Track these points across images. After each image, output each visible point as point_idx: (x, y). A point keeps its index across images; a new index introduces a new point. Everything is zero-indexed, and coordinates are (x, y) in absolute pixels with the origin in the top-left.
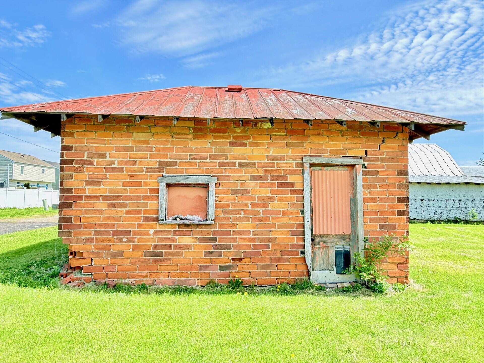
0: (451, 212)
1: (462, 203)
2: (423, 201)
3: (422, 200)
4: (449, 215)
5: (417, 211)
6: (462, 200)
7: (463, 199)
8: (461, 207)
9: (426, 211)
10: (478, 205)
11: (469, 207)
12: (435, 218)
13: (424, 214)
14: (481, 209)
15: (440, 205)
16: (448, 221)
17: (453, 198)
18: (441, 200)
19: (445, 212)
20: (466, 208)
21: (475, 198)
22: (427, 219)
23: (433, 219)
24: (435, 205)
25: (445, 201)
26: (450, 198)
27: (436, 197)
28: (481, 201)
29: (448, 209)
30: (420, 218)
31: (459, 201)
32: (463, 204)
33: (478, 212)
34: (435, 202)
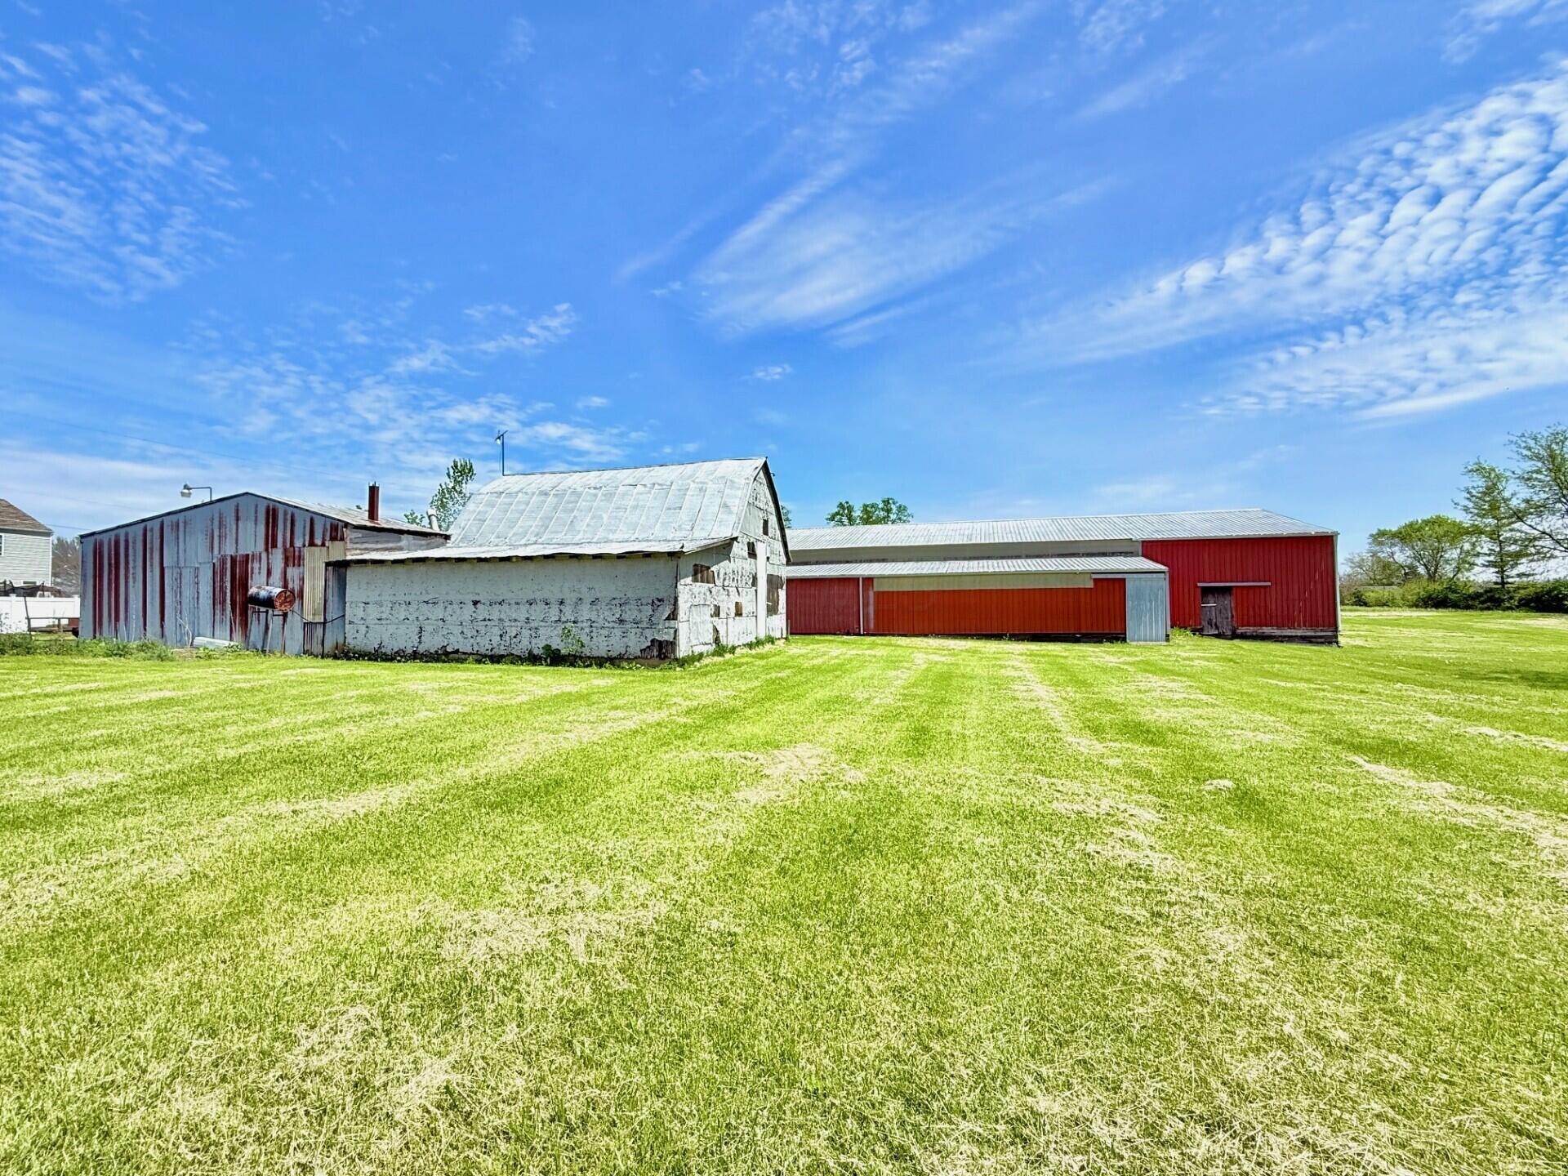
0: (540, 632)
1: (567, 609)
2: (479, 605)
3: (475, 603)
4: (534, 641)
5: (462, 632)
6: (567, 602)
7: (571, 597)
8: (564, 619)
9: (483, 630)
10: (606, 613)
11: (584, 619)
12: (502, 648)
13: (479, 639)
14: (611, 625)
15: (514, 616)
16: (533, 659)
17: (546, 596)
18: (517, 604)
19: (526, 633)
20: (574, 622)
21: (598, 595)
22: (483, 651)
23: (496, 652)
24: (503, 616)
25: (527, 606)
26: (538, 595)
27: (507, 596)
28: (614, 602)
29: (534, 624)
30: (469, 650)
31: (562, 603)
32: (568, 614)
33: (605, 632)
34: (505, 606)
